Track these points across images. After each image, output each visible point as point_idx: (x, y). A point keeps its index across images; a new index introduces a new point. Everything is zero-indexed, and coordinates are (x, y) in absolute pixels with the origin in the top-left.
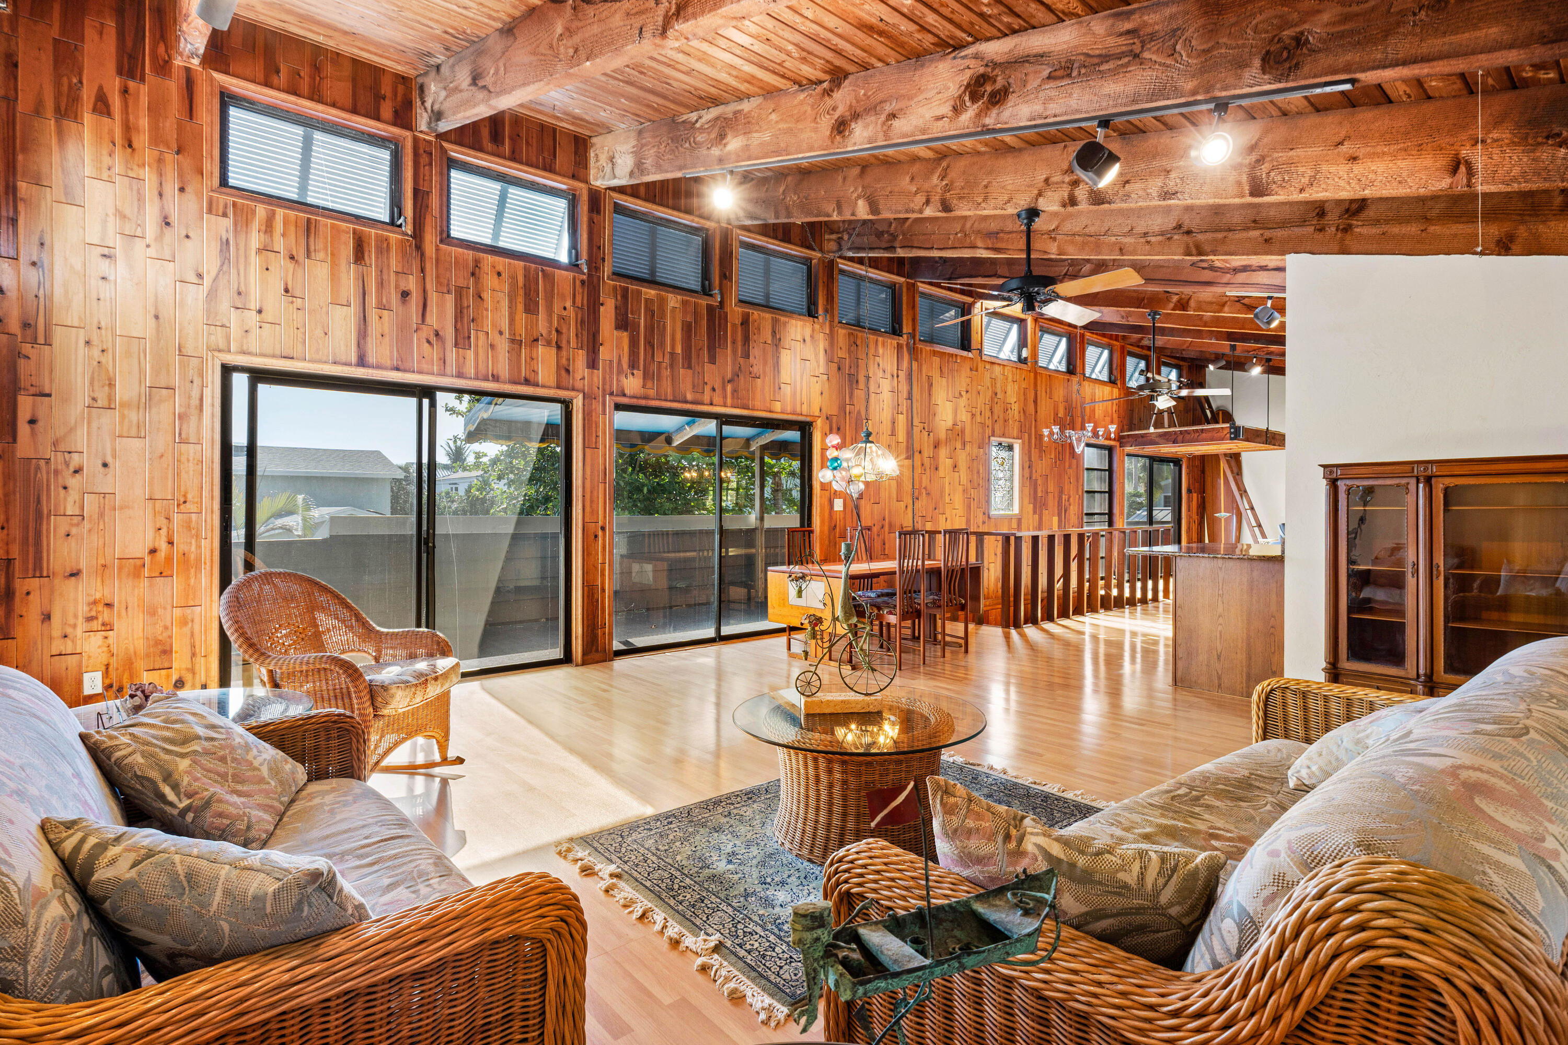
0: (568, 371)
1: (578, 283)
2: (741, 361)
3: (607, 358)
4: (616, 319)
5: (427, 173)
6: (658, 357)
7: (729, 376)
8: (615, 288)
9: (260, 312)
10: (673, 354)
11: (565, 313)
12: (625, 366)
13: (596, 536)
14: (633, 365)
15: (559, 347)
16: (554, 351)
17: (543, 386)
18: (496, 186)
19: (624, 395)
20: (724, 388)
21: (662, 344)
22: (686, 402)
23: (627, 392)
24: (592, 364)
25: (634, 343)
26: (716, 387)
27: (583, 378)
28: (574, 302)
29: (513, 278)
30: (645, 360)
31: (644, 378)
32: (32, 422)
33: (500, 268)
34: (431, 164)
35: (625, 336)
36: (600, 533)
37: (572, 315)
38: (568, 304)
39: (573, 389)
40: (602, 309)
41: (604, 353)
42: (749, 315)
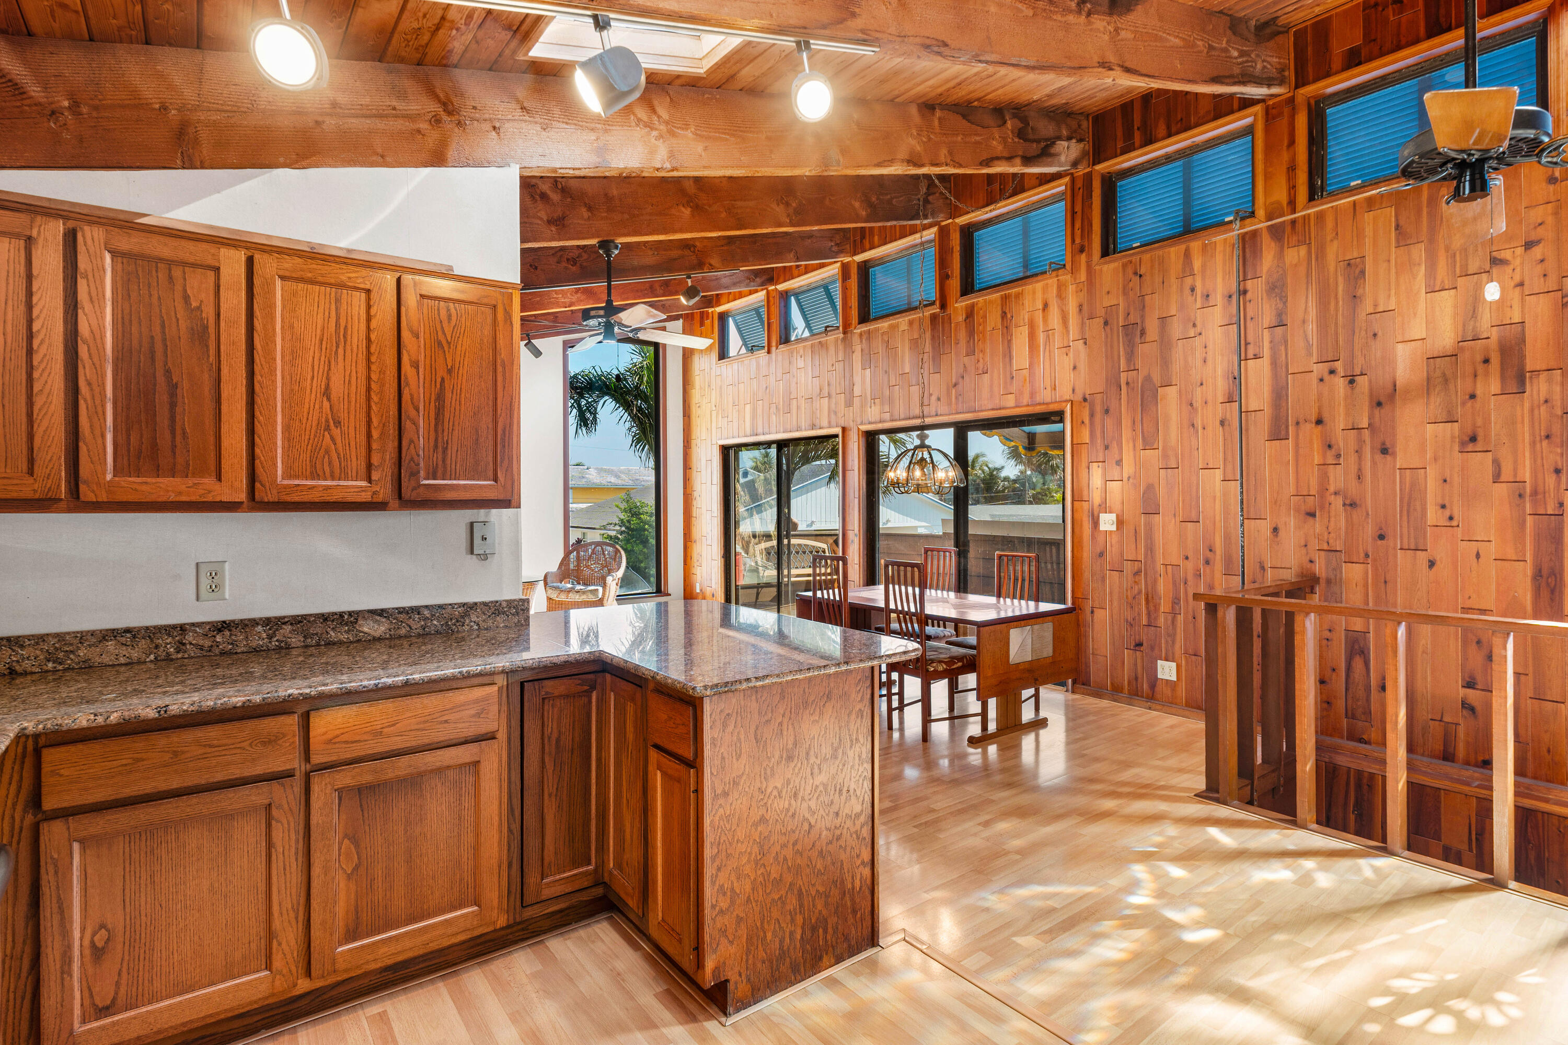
1: (839, 342)
2: (966, 360)
3: (858, 394)
4: (862, 359)
6: (892, 380)
7: (954, 380)
8: (861, 334)
10: (903, 375)
11: (833, 369)
12: (869, 396)
13: (852, 541)
15: (830, 396)
16: (827, 399)
17: (822, 428)
19: (869, 422)
20: (949, 393)
21: (895, 368)
22: (914, 417)
23: (871, 419)
24: (849, 402)
26: (941, 396)
27: (844, 416)
28: (837, 358)
31: (883, 404)
32: (689, 479)
35: (868, 372)
36: (855, 539)
37: (837, 369)
38: (834, 361)
39: (838, 426)
40: (854, 356)
41: (856, 391)
42: (973, 306)
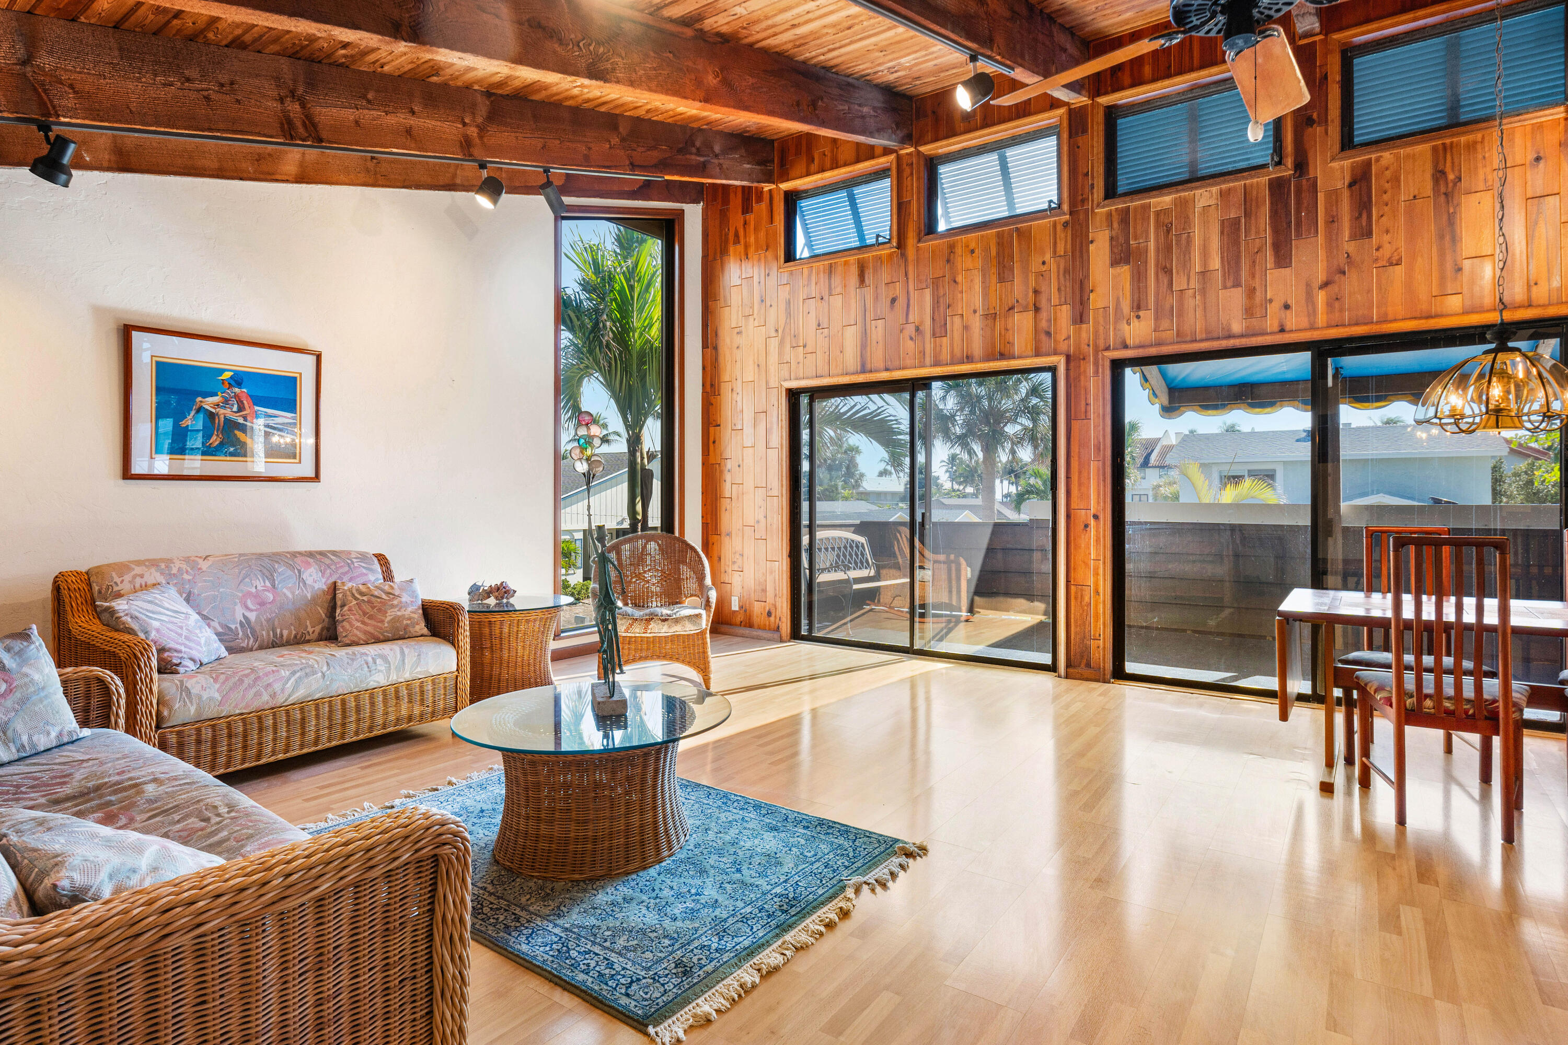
0: (1048, 334)
1: (1059, 227)
2: (1350, 247)
3: (1100, 304)
4: (1112, 251)
5: (909, 184)
6: (1179, 282)
7: (1321, 277)
8: (1109, 215)
9: (804, 346)
10: (1204, 274)
11: (1044, 268)
12: (1126, 307)
13: (1086, 526)
14: (1138, 306)
15: (1037, 309)
16: (1031, 314)
17: (1020, 357)
18: (994, 157)
19: (1125, 347)
20: (1310, 298)
21: (1186, 263)
22: (1230, 337)
23: (1130, 342)
24: (1080, 318)
25: (1139, 277)
26: (1292, 302)
27: (1068, 338)
28: (1055, 252)
29: (987, 249)
30: (1157, 294)
31: (1157, 319)
32: (714, 442)
33: (973, 245)
34: (912, 174)
35: (1125, 271)
36: (1092, 522)
37: (1054, 268)
38: (1047, 257)
39: (1055, 354)
40: (1092, 247)
41: (1096, 301)
42: (1368, 163)
